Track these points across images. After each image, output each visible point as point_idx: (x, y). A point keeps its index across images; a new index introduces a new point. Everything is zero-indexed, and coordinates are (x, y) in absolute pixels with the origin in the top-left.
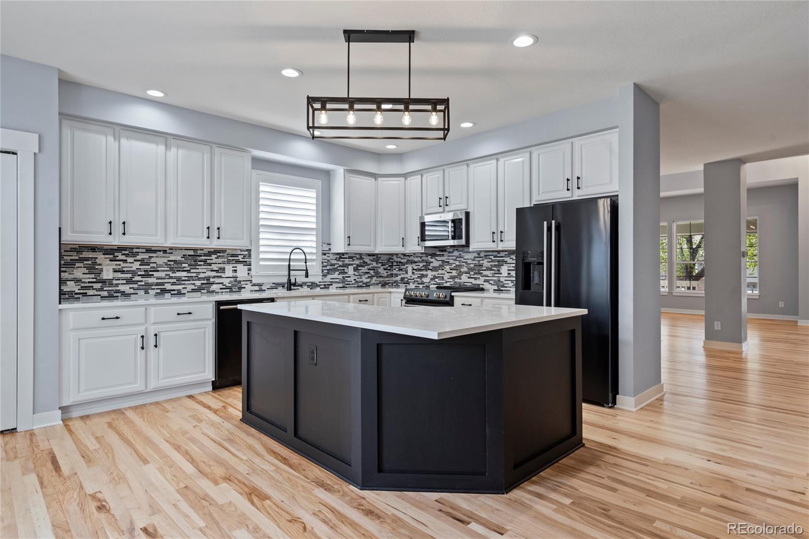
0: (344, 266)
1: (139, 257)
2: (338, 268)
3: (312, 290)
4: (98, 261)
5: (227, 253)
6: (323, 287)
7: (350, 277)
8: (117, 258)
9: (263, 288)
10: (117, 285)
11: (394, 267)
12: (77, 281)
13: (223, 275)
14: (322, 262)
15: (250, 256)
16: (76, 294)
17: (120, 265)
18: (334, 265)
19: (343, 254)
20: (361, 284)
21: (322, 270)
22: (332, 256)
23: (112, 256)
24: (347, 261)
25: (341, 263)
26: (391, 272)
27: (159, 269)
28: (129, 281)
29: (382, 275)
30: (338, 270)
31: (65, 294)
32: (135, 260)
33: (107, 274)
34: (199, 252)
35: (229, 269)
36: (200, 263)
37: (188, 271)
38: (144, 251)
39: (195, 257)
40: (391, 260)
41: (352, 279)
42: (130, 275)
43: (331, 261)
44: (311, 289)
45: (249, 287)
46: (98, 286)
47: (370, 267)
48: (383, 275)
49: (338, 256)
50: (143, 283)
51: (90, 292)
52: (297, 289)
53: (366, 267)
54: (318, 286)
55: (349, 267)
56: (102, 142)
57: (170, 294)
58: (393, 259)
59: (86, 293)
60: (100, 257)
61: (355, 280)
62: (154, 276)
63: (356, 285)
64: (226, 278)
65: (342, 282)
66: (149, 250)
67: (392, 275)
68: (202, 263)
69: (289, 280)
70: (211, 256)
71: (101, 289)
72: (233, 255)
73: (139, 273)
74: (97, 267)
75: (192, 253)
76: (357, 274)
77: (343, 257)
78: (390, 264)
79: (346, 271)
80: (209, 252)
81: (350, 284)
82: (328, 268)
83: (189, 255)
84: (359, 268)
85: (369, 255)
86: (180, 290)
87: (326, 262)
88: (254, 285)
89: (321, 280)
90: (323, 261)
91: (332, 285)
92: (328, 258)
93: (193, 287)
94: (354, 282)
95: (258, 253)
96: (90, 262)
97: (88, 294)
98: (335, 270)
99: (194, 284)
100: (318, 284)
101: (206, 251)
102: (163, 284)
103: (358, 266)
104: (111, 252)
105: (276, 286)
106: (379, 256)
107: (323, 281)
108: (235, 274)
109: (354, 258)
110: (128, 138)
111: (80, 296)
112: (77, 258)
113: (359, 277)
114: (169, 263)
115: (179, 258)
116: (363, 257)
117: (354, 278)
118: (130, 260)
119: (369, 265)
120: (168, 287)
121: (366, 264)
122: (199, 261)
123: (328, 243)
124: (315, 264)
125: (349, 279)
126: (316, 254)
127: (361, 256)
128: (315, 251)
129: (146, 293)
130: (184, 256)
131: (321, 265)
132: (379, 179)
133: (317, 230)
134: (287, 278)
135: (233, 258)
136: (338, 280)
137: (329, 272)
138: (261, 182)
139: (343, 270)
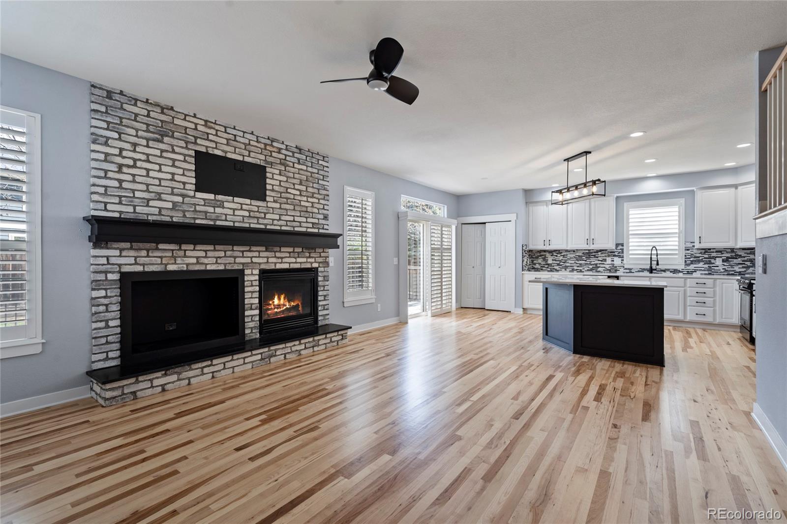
0: (710, 258)
1: (562, 254)
3: (675, 275)
4: (547, 256)
5: (608, 251)
6: (686, 273)
7: (718, 266)
8: (554, 255)
9: (633, 271)
10: (554, 266)
12: (540, 264)
15: (623, 252)
16: (539, 269)
17: (555, 258)
18: (699, 257)
19: (710, 249)
20: (733, 272)
21: (685, 261)
22: (695, 251)
23: (551, 254)
24: (714, 254)
25: (706, 256)
27: (571, 259)
28: (558, 265)
30: (703, 261)
31: (536, 269)
32: (561, 256)
33: (550, 262)
34: (591, 251)
35: (609, 259)
37: (586, 261)
38: (565, 251)
39: (589, 254)
41: (721, 268)
42: (559, 262)
43: (695, 254)
44: (673, 273)
45: (622, 270)
46: (546, 266)
49: (704, 251)
50: (564, 266)
51: (544, 269)
52: (660, 273)
53: (739, 259)
54: (680, 272)
55: (717, 259)
56: (542, 208)
59: (542, 269)
60: (547, 254)
61: (723, 269)
62: (569, 262)
63: (726, 273)
64: (607, 264)
65: (708, 270)
66: (567, 251)
68: (593, 257)
69: (651, 267)
70: (598, 253)
71: (548, 268)
72: (611, 252)
73: (562, 261)
74: (546, 258)
75: (587, 252)
76: (728, 264)
77: (709, 251)
79: (712, 262)
80: (597, 251)
81: (717, 272)
82: (692, 259)
84: (730, 260)
87: (689, 256)
88: (626, 269)
89: (683, 268)
90: (686, 254)
91: (696, 272)
92: (692, 252)
93: (588, 268)
95: (629, 250)
96: (544, 257)
98: (699, 261)
100: (681, 270)
101: (595, 251)
102: (573, 266)
103: (728, 258)
104: (551, 252)
105: (643, 270)
107: (686, 268)
108: (612, 263)
109: (723, 252)
112: (539, 255)
113: (730, 267)
114: (576, 257)
115: (581, 254)
116: (735, 251)
117: (723, 268)
118: (559, 255)
119: (744, 257)
121: (740, 256)
122: (591, 256)
123: (692, 242)
124: (677, 257)
125: (716, 268)
126: (678, 250)
127: (732, 250)
128: (677, 248)
129: (565, 270)
130: (583, 253)
131: (684, 257)
132: (740, 188)
133: (679, 234)
134: (650, 265)
135: (611, 253)
136: (703, 269)
137: (692, 262)
138: (631, 209)
139: (709, 261)
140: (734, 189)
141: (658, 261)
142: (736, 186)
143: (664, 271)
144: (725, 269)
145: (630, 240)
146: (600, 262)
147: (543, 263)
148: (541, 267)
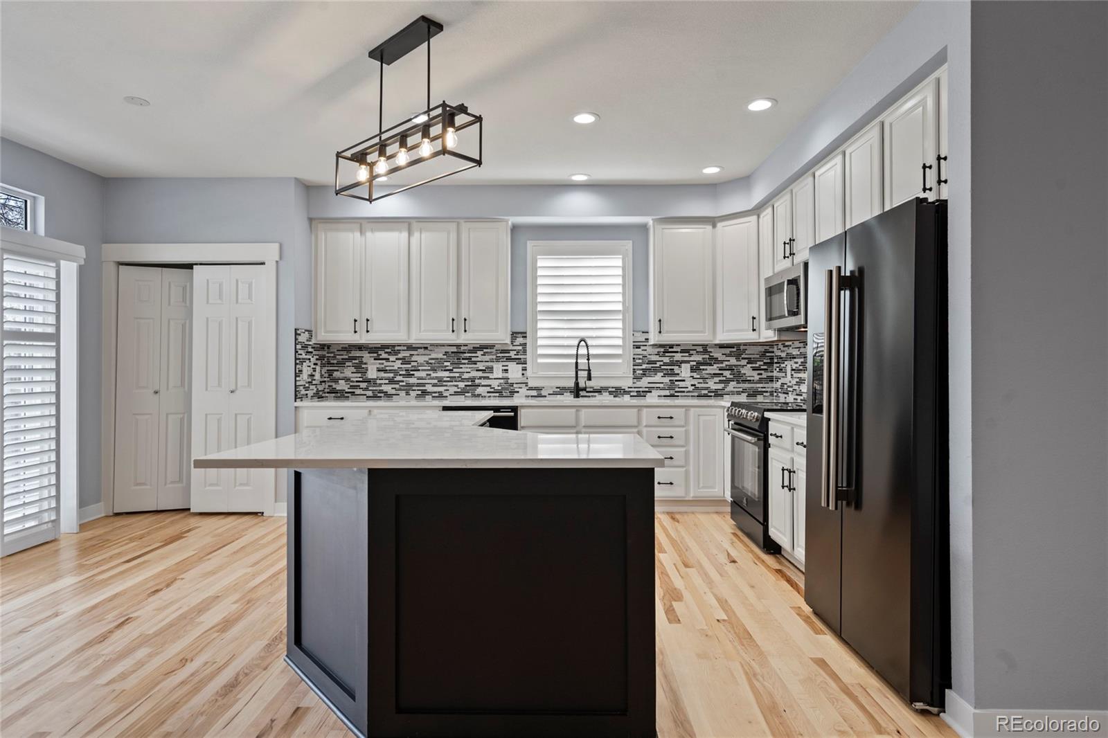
0: (672, 363)
1: (400, 356)
2: (662, 367)
3: (617, 399)
4: (364, 361)
5: (495, 348)
6: (635, 394)
7: (684, 381)
8: (381, 357)
9: (543, 393)
10: (380, 385)
11: (775, 365)
12: (347, 380)
13: (491, 376)
14: (634, 359)
15: (525, 352)
16: (346, 393)
17: (383, 364)
18: (655, 362)
19: (671, 346)
20: (706, 392)
21: (634, 369)
22: (650, 350)
23: (375, 355)
24: (678, 357)
25: (666, 360)
26: (770, 374)
27: (420, 368)
28: (391, 381)
29: (748, 378)
30: (662, 370)
31: (337, 393)
32: (397, 359)
33: (372, 374)
34: (462, 348)
35: (498, 369)
36: (463, 361)
37: (451, 371)
38: (405, 348)
39: (459, 354)
40: (767, 354)
41: (688, 383)
42: (392, 375)
43: (648, 356)
44: (614, 396)
45: (523, 391)
46: (363, 385)
47: (724, 365)
48: (752, 379)
49: (662, 350)
50: (404, 384)
51: (358, 391)
52: (592, 396)
53: (715, 366)
54: (626, 392)
55: (683, 365)
56: (350, 239)
57: (431, 396)
58: (773, 352)
59: (354, 392)
60: (366, 356)
61: (692, 385)
62: (416, 376)
63: (696, 394)
64: (495, 379)
65: (669, 389)
66: (410, 347)
67: (771, 379)
68: (466, 361)
69: (577, 384)
70: (476, 353)
71: (366, 389)
72: (503, 351)
73: (401, 373)
74: (363, 366)
75: (454, 349)
76: (698, 376)
77: (670, 350)
78: (765, 361)
79: (676, 372)
80: (474, 348)
81: (684, 392)
82: (644, 366)
83: (452, 352)
84: (701, 367)
85: (721, 346)
86: (441, 392)
87: (640, 359)
88: (531, 389)
89: (631, 385)
90: (636, 357)
91: (651, 392)
92: (645, 353)
93: (456, 389)
94: (691, 388)
95: (536, 347)
96: (357, 361)
97: (356, 393)
98: (656, 371)
99: (456, 386)
100: (627, 389)
101: (470, 347)
102: (424, 385)
103: (699, 363)
104: (375, 350)
105: (561, 391)
106: (742, 347)
107: (635, 385)
109: (691, 352)
110: (372, 231)
111: (349, 395)
112: (347, 357)
113: (701, 381)
114: (430, 361)
115: (441, 356)
116: (709, 350)
117: (693, 383)
118: (392, 358)
119: (722, 362)
120: (429, 388)
121: (716, 360)
122: (463, 359)
123: (646, 330)
124: (620, 361)
125: (681, 384)
126: (623, 347)
127: (705, 348)
128: (620, 342)
129: (408, 394)
130: (446, 353)
131: (632, 363)
132: (720, 225)
133: (624, 312)
134: (574, 380)
135: (504, 354)
136: (661, 385)
137: (645, 373)
138: (540, 255)
139: (670, 369)
140: (711, 227)
141: (589, 370)
142: (712, 221)
143: (599, 391)
144: (695, 385)
145: (540, 325)
146: (480, 374)
147: (356, 377)
148: (352, 387)
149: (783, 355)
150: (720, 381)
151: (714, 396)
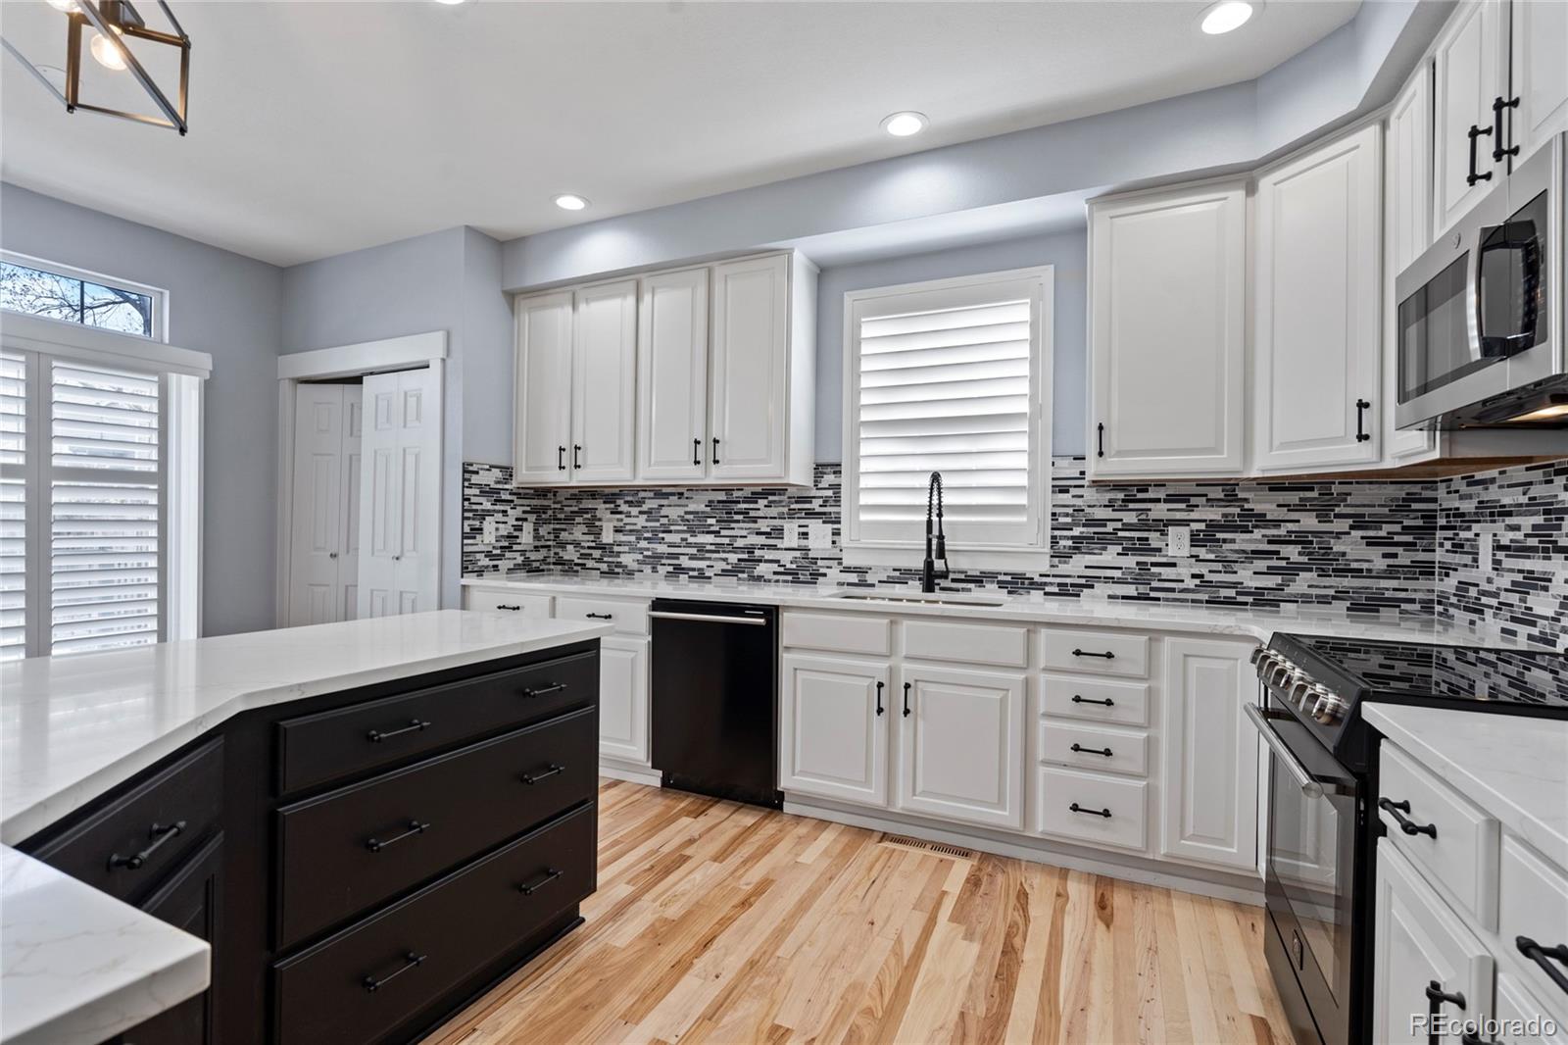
0: (1144, 525)
1: (645, 508)
2: (1120, 534)
3: (1015, 597)
4: (598, 514)
5: (788, 494)
6: (1056, 590)
7: (1174, 565)
8: (620, 509)
9: (870, 578)
10: (618, 554)
11: (1439, 534)
12: (577, 544)
13: (779, 543)
14: (1054, 514)
15: (837, 501)
16: (576, 564)
17: (622, 520)
18: (1102, 522)
19: (1143, 487)
20: (1231, 593)
21: (1054, 537)
22: (1090, 495)
23: (612, 506)
24: (1159, 511)
25: (1130, 518)
26: (1422, 556)
27: (672, 528)
28: (633, 548)
29: (1354, 565)
30: (1119, 541)
31: (564, 564)
32: (641, 513)
33: (608, 537)
34: (736, 494)
35: (791, 529)
36: (736, 517)
37: (717, 533)
38: (652, 494)
39: (728, 505)
40: (1414, 506)
41: (1184, 571)
43: (1087, 510)
44: (1009, 592)
45: (834, 573)
46: (597, 554)
47: (1282, 531)
48: (1365, 566)
49: (1121, 496)
50: (649, 553)
51: (590, 564)
52: (963, 590)
53: (1258, 534)
54: (1034, 585)
55: (1171, 529)
56: (559, 317)
57: (686, 576)
58: (1435, 500)
59: (585, 565)
60: (602, 508)
61: (1194, 576)
62: (666, 540)
63: (1206, 597)
64: (786, 549)
65: (1136, 582)
66: (659, 492)
67: (1426, 570)
68: (740, 517)
69: (929, 564)
70: (756, 502)
71: (600, 560)
72: (801, 500)
73: (646, 535)
74: (597, 523)
75: (722, 496)
76: (1212, 556)
77: (1140, 496)
78: (1406, 523)
79: (1154, 544)
80: (752, 493)
81: (1172, 590)
82: (1076, 532)
83: (719, 502)
84: (1219, 536)
85: (1275, 485)
86: (702, 569)
87: (1067, 515)
88: (847, 570)
89: (1046, 569)
90: (1058, 510)
91: (1092, 587)
92: (1078, 502)
93: (723, 565)
94: (1191, 583)
95: (857, 491)
96: (589, 516)
97: (587, 566)
98: (1103, 541)
99: (725, 560)
100: (1037, 579)
101: (747, 492)
102: (676, 556)
103: (1213, 526)
104: (612, 498)
105: (902, 576)
106: (1335, 489)
107: (1055, 571)
108: (803, 543)
109: (1194, 501)
110: (587, 301)
111: (579, 568)
112: (576, 509)
113: (1219, 566)
114: (687, 517)
115: (702, 507)
116: (1241, 495)
117: (1196, 571)
118: (634, 511)
119: (1277, 523)
120: (685, 562)
121: (1261, 520)
122: (736, 513)
123: (1078, 453)
124: (1023, 519)
125: (1166, 572)
126: (1028, 489)
127: (1230, 490)
128: (1022, 480)
129: (654, 570)
130: (710, 504)
131: (1049, 523)
132: (1265, 184)
133: (1033, 418)
134: (924, 556)
135: (800, 505)
136: (1117, 574)
137: (1079, 545)
138: (865, 316)
139: (1139, 539)
140: (1244, 193)
141: (943, 538)
142: (1245, 176)
143: (978, 580)
144: (1202, 576)
145: (865, 449)
146: (762, 540)
147: (587, 541)
148: (583, 556)
149: (1468, 506)
150: (1269, 568)
151: (1253, 604)
